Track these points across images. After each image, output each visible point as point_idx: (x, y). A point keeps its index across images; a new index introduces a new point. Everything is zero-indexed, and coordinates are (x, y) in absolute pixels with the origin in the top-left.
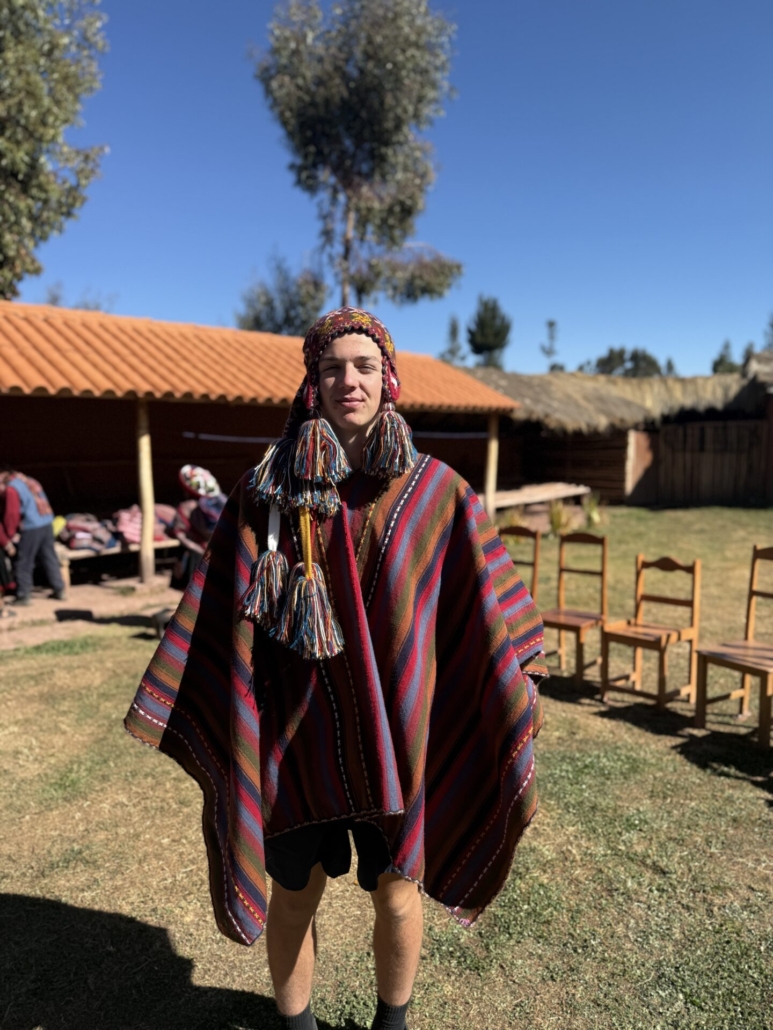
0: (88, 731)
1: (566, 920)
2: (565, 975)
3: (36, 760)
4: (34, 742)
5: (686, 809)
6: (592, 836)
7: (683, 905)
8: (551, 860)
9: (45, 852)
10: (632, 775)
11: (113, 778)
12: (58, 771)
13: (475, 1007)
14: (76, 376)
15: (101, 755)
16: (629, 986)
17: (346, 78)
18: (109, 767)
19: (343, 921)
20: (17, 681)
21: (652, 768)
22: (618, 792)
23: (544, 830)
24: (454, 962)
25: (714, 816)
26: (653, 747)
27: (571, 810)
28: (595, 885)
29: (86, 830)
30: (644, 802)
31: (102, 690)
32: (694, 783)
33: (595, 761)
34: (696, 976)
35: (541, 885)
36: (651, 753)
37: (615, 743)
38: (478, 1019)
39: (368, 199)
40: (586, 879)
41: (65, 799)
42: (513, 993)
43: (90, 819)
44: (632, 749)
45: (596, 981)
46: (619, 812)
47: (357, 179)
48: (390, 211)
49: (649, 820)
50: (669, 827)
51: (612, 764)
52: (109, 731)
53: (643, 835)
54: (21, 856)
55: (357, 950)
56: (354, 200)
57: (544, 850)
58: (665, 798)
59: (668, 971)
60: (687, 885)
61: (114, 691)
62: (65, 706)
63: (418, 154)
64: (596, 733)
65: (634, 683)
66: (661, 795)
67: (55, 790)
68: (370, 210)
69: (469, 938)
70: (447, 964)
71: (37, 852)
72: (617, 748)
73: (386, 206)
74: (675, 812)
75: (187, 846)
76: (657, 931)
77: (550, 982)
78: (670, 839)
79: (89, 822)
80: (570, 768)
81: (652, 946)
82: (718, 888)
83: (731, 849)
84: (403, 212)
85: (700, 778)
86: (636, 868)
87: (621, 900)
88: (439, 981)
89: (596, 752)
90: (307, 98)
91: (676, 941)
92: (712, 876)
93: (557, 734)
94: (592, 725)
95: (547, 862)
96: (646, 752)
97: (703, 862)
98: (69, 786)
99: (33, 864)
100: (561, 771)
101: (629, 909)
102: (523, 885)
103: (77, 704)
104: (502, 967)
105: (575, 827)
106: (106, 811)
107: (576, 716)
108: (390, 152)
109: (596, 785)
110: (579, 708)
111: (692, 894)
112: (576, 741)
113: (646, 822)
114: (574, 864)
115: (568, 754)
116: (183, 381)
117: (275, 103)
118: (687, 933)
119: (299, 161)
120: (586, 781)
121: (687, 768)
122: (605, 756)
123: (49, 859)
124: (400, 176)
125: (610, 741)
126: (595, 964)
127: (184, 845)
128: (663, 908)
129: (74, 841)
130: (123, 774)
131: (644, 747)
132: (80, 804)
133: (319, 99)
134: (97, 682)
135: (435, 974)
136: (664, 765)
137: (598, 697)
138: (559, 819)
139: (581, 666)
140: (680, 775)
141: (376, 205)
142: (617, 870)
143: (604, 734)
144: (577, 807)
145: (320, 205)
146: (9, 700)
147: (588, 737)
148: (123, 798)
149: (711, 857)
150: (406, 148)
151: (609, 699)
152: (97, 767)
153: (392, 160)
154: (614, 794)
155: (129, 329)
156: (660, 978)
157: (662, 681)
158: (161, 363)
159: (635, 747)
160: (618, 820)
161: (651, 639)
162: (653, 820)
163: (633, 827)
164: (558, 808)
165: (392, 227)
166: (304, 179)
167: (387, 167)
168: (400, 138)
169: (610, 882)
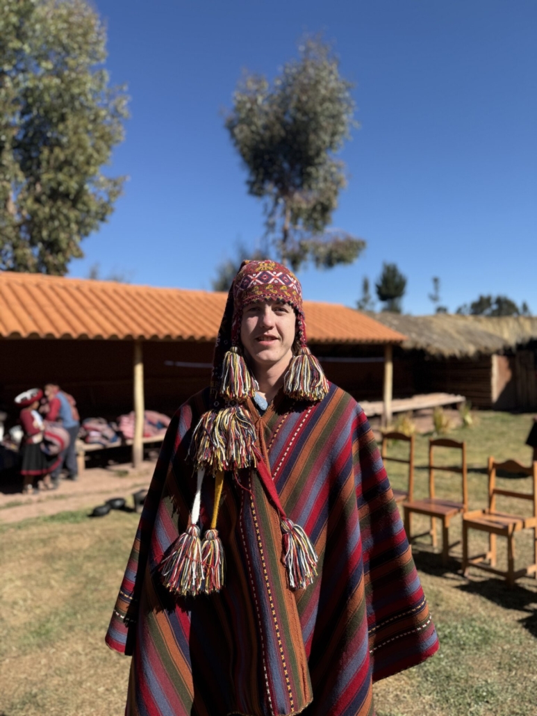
0: (70, 587)
3: (26, 610)
4: (29, 595)
5: (528, 683)
6: (445, 706)
9: (11, 693)
10: (483, 646)
11: (77, 629)
12: (39, 620)
14: (92, 325)
15: (73, 608)
17: (284, 125)
18: (76, 619)
20: (31, 543)
21: (501, 640)
22: (470, 663)
23: (404, 697)
26: (503, 620)
27: (429, 678)
29: (46, 675)
30: (493, 673)
31: (88, 553)
33: (454, 631)
36: (501, 626)
37: (471, 615)
39: (299, 202)
41: (39, 646)
43: (52, 665)
44: (485, 622)
46: (470, 683)
47: (291, 189)
48: (314, 209)
49: (495, 693)
50: (512, 700)
51: (467, 635)
52: (85, 587)
53: (489, 707)
56: (290, 203)
58: (510, 670)
61: (96, 554)
62: (59, 565)
63: (334, 169)
64: (456, 605)
65: (490, 560)
66: (507, 668)
67: (34, 637)
68: (299, 209)
71: (5, 692)
72: (473, 620)
73: (310, 206)
74: (519, 685)
75: (116, 695)
79: (50, 668)
84: (323, 210)
89: (454, 623)
90: (258, 138)
94: (453, 598)
96: (496, 625)
98: (44, 634)
103: (67, 563)
105: (431, 696)
106: (65, 658)
107: (441, 589)
108: (312, 170)
109: (452, 655)
110: (445, 581)
112: (439, 612)
113: (493, 695)
116: (166, 327)
117: (237, 143)
119: (253, 178)
120: (444, 650)
121: (531, 642)
122: (462, 627)
124: (321, 185)
125: (468, 612)
127: (113, 694)
129: (35, 684)
130: (85, 625)
131: (495, 619)
132: (48, 650)
133: (266, 138)
134: (86, 546)
136: (511, 638)
137: (460, 572)
138: (418, 686)
139: (446, 546)
140: (525, 648)
141: (304, 206)
143: (463, 606)
144: (435, 676)
145: (266, 206)
146: (22, 558)
147: (449, 609)
148: (79, 648)
150: (326, 167)
151: (470, 574)
152: (68, 619)
153: (315, 175)
154: (467, 665)
157: (511, 562)
158: (152, 315)
159: (488, 619)
160: (468, 691)
161: (500, 527)
162: (500, 692)
163: (481, 698)
164: (418, 676)
165: (315, 220)
166: (256, 189)
167: (312, 180)
168: (320, 160)
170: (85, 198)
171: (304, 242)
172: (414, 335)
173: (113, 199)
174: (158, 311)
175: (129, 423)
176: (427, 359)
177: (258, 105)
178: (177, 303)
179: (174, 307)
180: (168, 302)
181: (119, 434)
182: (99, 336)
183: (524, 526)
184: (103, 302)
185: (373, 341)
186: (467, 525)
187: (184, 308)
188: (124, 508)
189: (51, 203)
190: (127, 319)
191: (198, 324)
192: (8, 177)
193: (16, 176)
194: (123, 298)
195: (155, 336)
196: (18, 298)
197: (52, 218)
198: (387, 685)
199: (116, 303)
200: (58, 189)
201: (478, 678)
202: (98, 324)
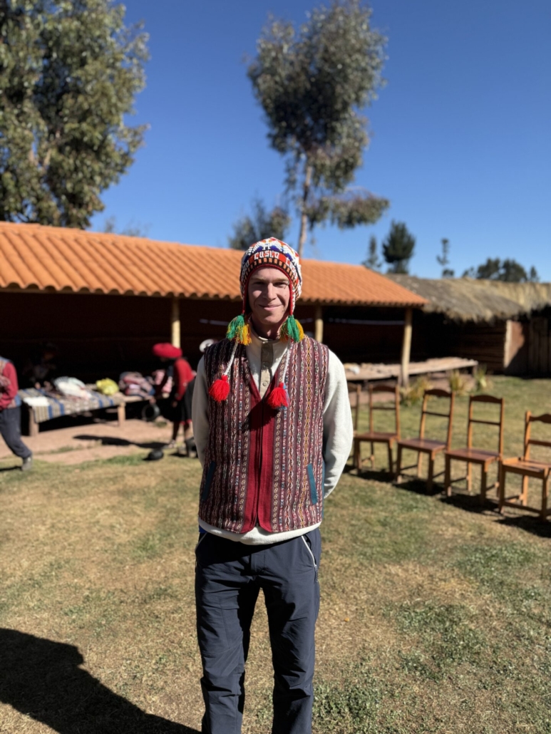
0: (154, 515)
1: (490, 653)
2: (493, 687)
3: (125, 532)
4: (122, 521)
8: (476, 615)
9: (143, 589)
10: (526, 563)
11: (176, 546)
12: (140, 539)
13: (435, 701)
14: (136, 282)
15: (165, 531)
16: (537, 696)
17: (309, 76)
18: (172, 538)
19: (341, 642)
20: (101, 481)
21: (540, 560)
22: (517, 574)
23: (468, 595)
24: (418, 673)
26: (539, 545)
27: (485, 583)
28: (508, 632)
29: (166, 577)
30: (537, 581)
31: (157, 489)
33: (499, 552)
35: (470, 630)
36: (539, 549)
37: (512, 541)
38: (438, 708)
39: (323, 158)
40: (501, 628)
41: (148, 557)
42: (459, 694)
43: (167, 570)
44: (524, 546)
45: (514, 691)
46: (520, 587)
47: (314, 144)
48: (338, 166)
52: (168, 515)
53: (538, 602)
54: (129, 591)
55: (354, 661)
56: (312, 159)
57: (470, 608)
61: (165, 490)
62: (135, 498)
63: (357, 125)
64: (498, 534)
65: (522, 501)
66: (548, 577)
67: (141, 551)
68: (323, 166)
69: (426, 659)
70: (413, 674)
71: (138, 588)
73: (334, 163)
77: (484, 690)
79: (166, 572)
80: (481, 556)
84: (346, 168)
86: (535, 623)
87: (527, 642)
88: (409, 684)
89: (499, 547)
90: (281, 90)
93: (470, 533)
94: (494, 529)
95: (473, 616)
96: (535, 549)
98: (149, 549)
99: (138, 595)
100: (476, 558)
101: (533, 649)
102: (458, 629)
103: (143, 497)
104: (450, 678)
105: (490, 595)
106: (176, 566)
107: (483, 522)
108: (338, 125)
109: (501, 569)
110: (484, 517)
112: (484, 539)
113: (539, 595)
114: (492, 618)
115: (479, 547)
116: (202, 285)
117: (260, 93)
119: (275, 131)
120: (494, 565)
122: (505, 550)
123: (147, 593)
124: (344, 141)
125: (508, 540)
126: (513, 681)
129: (160, 583)
130: (182, 543)
131: (533, 545)
132: (158, 561)
133: (290, 90)
134: (153, 484)
135: (407, 679)
136: (548, 558)
137: (497, 510)
138: (478, 589)
139: (484, 488)
141: (328, 162)
142: (522, 624)
143: (504, 535)
144: (490, 582)
145: (287, 163)
146: (99, 493)
147: (493, 536)
150: (349, 122)
151: (505, 512)
152: (165, 538)
153: (339, 129)
154: (515, 575)
155: (165, 250)
157: (544, 501)
158: (188, 274)
159: (527, 545)
160: (519, 592)
161: (537, 471)
163: (530, 597)
164: (477, 582)
165: (338, 178)
166: (278, 143)
167: (336, 135)
168: (347, 116)
169: (518, 631)
170: (109, 149)
171: (324, 199)
172: (434, 299)
173: (132, 150)
174: (193, 270)
176: (445, 322)
177: (282, 54)
178: (208, 262)
179: (206, 266)
182: (144, 293)
184: (141, 260)
185: (396, 303)
186: (503, 469)
187: (215, 267)
189: (74, 153)
192: (29, 125)
193: (38, 124)
194: (158, 256)
195: (194, 295)
196: (61, 253)
197: (76, 170)
198: (452, 587)
199: (152, 260)
200: (82, 139)
201: (525, 585)
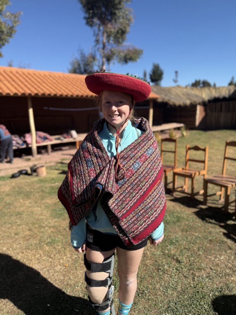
5: (193, 236)
7: (184, 276)
10: (177, 223)
14: (5, 88)
16: (156, 311)
21: (185, 220)
22: (170, 230)
25: (203, 239)
26: (187, 212)
30: (179, 233)
31: (8, 193)
32: (198, 226)
34: (183, 307)
36: (186, 214)
39: (110, 28)
40: (150, 265)
44: (179, 213)
45: (143, 309)
46: (169, 237)
47: (106, 22)
48: (118, 32)
49: (179, 241)
50: (185, 244)
53: (175, 246)
56: (106, 29)
58: (187, 232)
59: (172, 304)
60: (187, 267)
63: (127, 12)
64: (168, 207)
65: (185, 189)
66: (186, 231)
68: (111, 32)
73: (116, 31)
74: (189, 237)
76: (172, 287)
78: (185, 248)
81: (168, 294)
82: (199, 269)
83: (207, 252)
84: (122, 33)
85: (201, 224)
86: (170, 260)
87: (161, 273)
91: (178, 291)
92: (197, 264)
96: (183, 214)
97: (195, 257)
101: (164, 277)
108: (117, 12)
111: (188, 271)
113: (178, 241)
114: (147, 258)
118: (183, 287)
119: (87, 16)
121: (197, 220)
122: (169, 216)
124: (121, 20)
125: (172, 210)
126: (145, 301)
128: (176, 277)
131: (183, 212)
136: (189, 219)
137: (171, 194)
140: (194, 223)
141: (113, 30)
142: (163, 261)
143: (171, 207)
145: (94, 31)
149: (199, 255)
150: (123, 10)
151: (176, 195)
153: (118, 14)
155: (26, 73)
156: (168, 308)
157: (193, 189)
160: (168, 240)
161: (189, 174)
162: (181, 241)
163: (173, 243)
165: (118, 38)
166: (89, 22)
167: (116, 17)
168: (121, 7)
169: (159, 266)
171: (113, 49)
173: (15, 25)
174: (39, 82)
175: (29, 137)
178: (49, 78)
179: (47, 80)
180: (44, 78)
181: (25, 142)
182: (8, 94)
183: (199, 174)
184: (11, 78)
186: (175, 174)
187: (52, 81)
188: (27, 174)
190: (23, 86)
191: (59, 88)
194: (21, 76)
195: (37, 94)
199: (17, 78)
202: (8, 88)
